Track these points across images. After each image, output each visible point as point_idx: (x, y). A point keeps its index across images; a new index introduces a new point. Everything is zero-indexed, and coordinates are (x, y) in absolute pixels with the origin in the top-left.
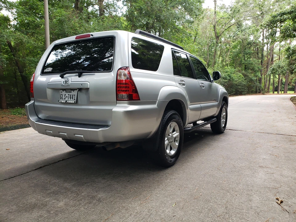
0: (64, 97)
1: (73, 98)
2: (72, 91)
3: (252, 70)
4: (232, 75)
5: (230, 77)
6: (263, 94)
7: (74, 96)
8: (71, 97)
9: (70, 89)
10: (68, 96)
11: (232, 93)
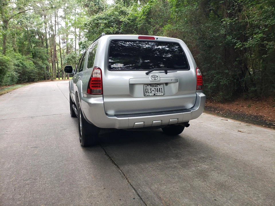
0: (149, 91)
1: (160, 91)
2: (158, 86)
3: (39, 58)
4: (25, 63)
5: (22, 64)
6: (52, 80)
7: (161, 90)
8: (158, 91)
9: (156, 84)
10: (154, 90)
11: (24, 80)
